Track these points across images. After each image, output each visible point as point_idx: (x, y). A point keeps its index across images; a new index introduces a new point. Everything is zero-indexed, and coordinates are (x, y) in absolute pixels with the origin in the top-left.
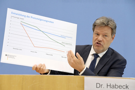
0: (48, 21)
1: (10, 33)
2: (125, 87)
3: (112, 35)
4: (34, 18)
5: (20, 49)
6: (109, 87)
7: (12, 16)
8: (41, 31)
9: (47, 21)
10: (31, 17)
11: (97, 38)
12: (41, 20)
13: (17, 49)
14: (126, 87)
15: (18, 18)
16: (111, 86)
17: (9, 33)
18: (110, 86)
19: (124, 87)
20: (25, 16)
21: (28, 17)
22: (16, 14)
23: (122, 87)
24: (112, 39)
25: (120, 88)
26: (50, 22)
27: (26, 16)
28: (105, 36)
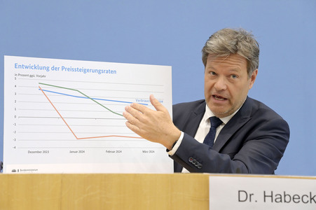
0: (103, 72)
1: (17, 117)
2: (309, 199)
3: (248, 72)
4: (68, 69)
5: (44, 152)
6: (268, 199)
7: (16, 75)
8: (88, 98)
9: (100, 72)
10: (63, 68)
11: (214, 85)
12: (85, 71)
13: (38, 152)
14: (311, 199)
15: (31, 76)
16: (274, 198)
17: (15, 117)
18: (272, 196)
19: (305, 199)
20: (47, 69)
21: (56, 69)
22: (27, 67)
23: (301, 200)
24: (250, 79)
25: (296, 200)
26: (107, 72)
27: (50, 69)
28: (232, 76)
